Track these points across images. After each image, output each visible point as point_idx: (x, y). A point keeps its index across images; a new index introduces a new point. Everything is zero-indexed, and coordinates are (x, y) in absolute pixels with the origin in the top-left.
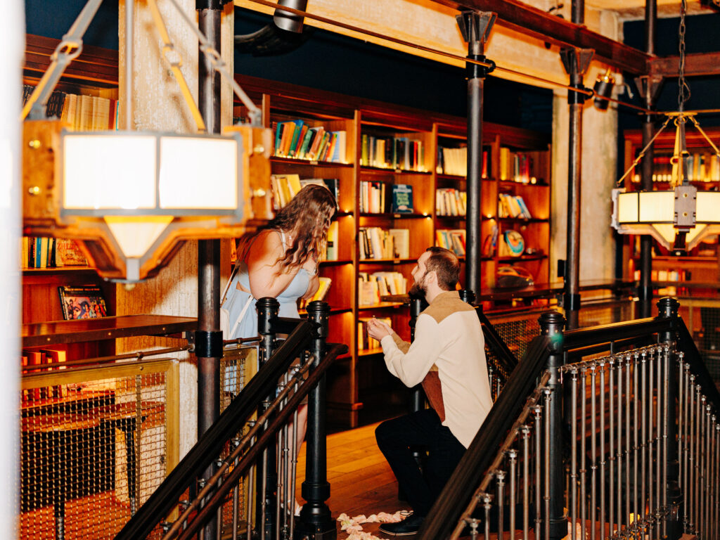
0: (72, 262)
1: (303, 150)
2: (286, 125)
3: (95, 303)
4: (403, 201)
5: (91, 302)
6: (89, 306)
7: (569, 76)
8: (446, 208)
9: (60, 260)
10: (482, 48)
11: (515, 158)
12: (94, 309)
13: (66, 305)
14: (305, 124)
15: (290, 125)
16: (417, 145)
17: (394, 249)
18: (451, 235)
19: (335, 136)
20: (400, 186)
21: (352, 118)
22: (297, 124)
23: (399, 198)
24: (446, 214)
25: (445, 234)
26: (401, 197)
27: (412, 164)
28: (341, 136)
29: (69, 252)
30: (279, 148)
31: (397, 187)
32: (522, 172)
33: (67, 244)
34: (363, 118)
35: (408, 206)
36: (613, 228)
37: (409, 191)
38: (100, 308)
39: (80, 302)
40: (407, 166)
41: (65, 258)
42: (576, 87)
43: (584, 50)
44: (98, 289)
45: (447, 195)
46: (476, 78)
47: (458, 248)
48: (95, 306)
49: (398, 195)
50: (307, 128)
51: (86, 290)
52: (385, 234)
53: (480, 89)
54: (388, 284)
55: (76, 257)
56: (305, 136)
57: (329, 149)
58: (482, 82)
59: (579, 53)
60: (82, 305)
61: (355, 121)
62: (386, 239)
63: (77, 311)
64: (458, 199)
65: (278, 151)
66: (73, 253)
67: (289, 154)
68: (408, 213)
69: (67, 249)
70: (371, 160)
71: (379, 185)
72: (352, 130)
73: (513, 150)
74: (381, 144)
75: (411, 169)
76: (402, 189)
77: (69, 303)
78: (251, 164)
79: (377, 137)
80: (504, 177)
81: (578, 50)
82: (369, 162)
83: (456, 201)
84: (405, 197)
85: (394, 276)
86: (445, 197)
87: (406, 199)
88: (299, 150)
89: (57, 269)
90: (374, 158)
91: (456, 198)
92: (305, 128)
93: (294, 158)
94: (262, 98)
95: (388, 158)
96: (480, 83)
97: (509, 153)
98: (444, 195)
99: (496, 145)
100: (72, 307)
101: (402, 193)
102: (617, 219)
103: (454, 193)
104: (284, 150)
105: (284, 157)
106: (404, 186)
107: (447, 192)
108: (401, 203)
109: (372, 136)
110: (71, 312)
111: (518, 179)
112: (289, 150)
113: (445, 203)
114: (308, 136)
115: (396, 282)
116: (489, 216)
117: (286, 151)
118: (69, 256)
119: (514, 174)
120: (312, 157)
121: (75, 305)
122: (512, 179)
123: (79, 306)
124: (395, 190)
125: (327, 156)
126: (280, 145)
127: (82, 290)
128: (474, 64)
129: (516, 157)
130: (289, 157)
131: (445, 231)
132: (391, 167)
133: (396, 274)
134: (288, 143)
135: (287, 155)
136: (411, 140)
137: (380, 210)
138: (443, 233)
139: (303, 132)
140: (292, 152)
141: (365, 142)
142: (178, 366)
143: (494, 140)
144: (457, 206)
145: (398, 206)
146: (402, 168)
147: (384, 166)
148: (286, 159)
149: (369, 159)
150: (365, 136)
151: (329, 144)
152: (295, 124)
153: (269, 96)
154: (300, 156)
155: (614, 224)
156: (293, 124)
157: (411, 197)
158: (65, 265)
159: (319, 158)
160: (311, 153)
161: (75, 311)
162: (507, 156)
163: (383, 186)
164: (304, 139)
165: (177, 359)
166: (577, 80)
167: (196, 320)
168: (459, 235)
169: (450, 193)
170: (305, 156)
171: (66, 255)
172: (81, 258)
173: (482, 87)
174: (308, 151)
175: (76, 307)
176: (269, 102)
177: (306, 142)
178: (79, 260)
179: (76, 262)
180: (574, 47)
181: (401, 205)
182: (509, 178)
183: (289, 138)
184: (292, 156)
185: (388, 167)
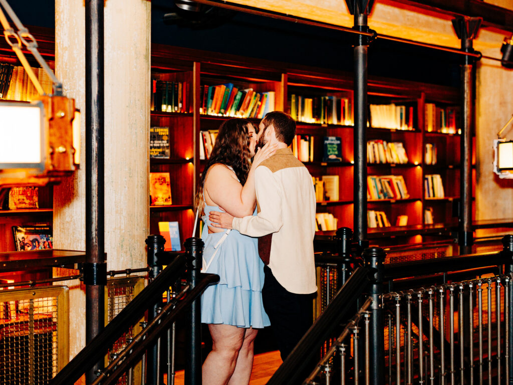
0: (23, 206)
1: (233, 109)
2: (217, 88)
3: (45, 240)
4: (333, 151)
5: (41, 239)
6: (39, 243)
7: (460, 41)
8: (375, 156)
9: (13, 204)
10: (365, 21)
11: (441, 113)
12: (44, 245)
13: (18, 242)
14: (235, 86)
15: (221, 87)
16: (344, 103)
17: (325, 192)
18: (380, 180)
19: (265, 96)
20: (330, 138)
21: (280, 80)
22: (227, 86)
23: (329, 149)
24: (375, 161)
25: (375, 179)
26: (331, 147)
27: (339, 119)
28: (270, 96)
29: (21, 197)
30: (211, 108)
31: (327, 139)
32: (448, 125)
33: (19, 191)
34: (289, 79)
35: (337, 156)
36: (495, 174)
37: (339, 142)
38: (49, 244)
39: (31, 239)
40: (334, 121)
41: (17, 202)
42: (467, 51)
43: (472, 18)
44: (48, 228)
45: (376, 145)
46: (361, 45)
47: (387, 192)
48: (44, 242)
49: (328, 146)
50: (237, 90)
51: (37, 229)
52: (316, 180)
53: (364, 55)
54: (319, 223)
55: (27, 201)
56: (236, 96)
57: (259, 107)
58: (366, 49)
59: (469, 21)
60: (33, 241)
61: (282, 83)
62: (316, 184)
63: (28, 246)
64: (386, 148)
65: (210, 110)
66: (25, 198)
67: (220, 112)
68: (337, 161)
69: (19, 194)
70: (299, 116)
71: (308, 138)
72: (280, 91)
73: (438, 105)
74: (309, 102)
75: (339, 124)
76: (332, 140)
77: (21, 240)
78: (51, 126)
79: (305, 96)
80: (430, 129)
81: (467, 18)
82: (297, 118)
83: (385, 151)
84: (335, 148)
85: (324, 216)
86: (374, 147)
87: (335, 149)
88: (230, 108)
89: (10, 211)
90: (302, 114)
91: (384, 148)
92: (236, 90)
93: (225, 115)
94: (193, 66)
95: (316, 114)
96: (364, 50)
97: (435, 108)
98: (373, 145)
99: (421, 101)
100: (24, 243)
101: (333, 144)
102: (498, 166)
103: (382, 144)
104: (215, 109)
105: (216, 115)
106: (334, 138)
107: (376, 142)
108: (331, 152)
109: (300, 95)
110: (23, 247)
111: (445, 130)
112: (220, 109)
113: (374, 152)
114: (239, 97)
115: (326, 221)
116: (416, 163)
117: (217, 110)
118: (20, 201)
119: (441, 127)
120: (242, 114)
121: (26, 241)
122: (439, 131)
123: (30, 243)
124: (326, 142)
125: (257, 113)
126: (212, 104)
127: (33, 229)
128: (359, 34)
129: (443, 111)
130: (220, 115)
131: (375, 177)
132: (318, 122)
133: (327, 214)
134: (219, 103)
135: (218, 113)
136: (339, 98)
137: (310, 159)
138: (373, 179)
139: (234, 93)
140: (222, 111)
141: (293, 101)
142: (68, 292)
143: (420, 97)
144: (385, 154)
145: (328, 156)
146: (330, 123)
147: (313, 121)
148: (218, 117)
149: (297, 115)
150: (293, 96)
151: (259, 103)
152: (225, 87)
153: (199, 64)
154: (231, 113)
155: (495, 170)
156: (223, 87)
157: (340, 148)
158: (18, 209)
159: (250, 115)
160: (241, 111)
161: (26, 247)
162: (433, 110)
163: (312, 138)
164: (235, 98)
165: (67, 287)
166: (467, 44)
167: (84, 254)
168: (388, 180)
169: (379, 143)
170: (235, 114)
171: (19, 200)
172: (32, 202)
173: (367, 53)
174: (238, 109)
175: (27, 243)
176: (199, 69)
177: (236, 102)
178: (30, 204)
179: (28, 206)
180: (463, 15)
181: (331, 154)
182: (435, 130)
183: (220, 98)
184: (222, 114)
185: (316, 122)
